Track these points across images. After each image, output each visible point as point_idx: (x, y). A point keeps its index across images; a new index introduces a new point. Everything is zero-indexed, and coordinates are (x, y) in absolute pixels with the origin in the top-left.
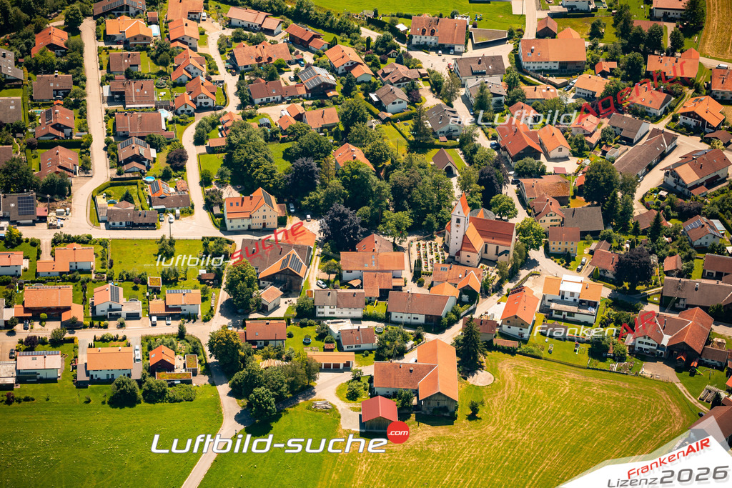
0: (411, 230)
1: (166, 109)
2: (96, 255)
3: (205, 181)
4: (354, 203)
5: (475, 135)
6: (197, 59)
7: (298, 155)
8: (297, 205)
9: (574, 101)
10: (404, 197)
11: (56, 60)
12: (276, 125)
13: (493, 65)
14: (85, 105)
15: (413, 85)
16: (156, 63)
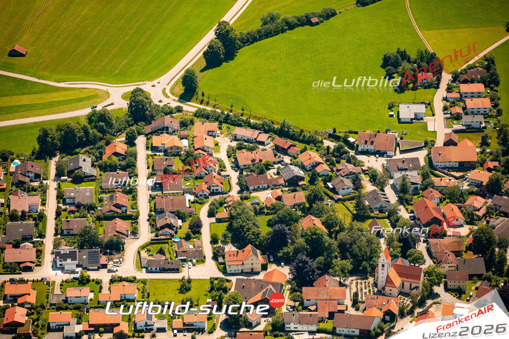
0: (352, 273)
1: (190, 194)
2: (139, 289)
3: (214, 241)
4: (313, 255)
5: (398, 210)
7: (276, 223)
8: (275, 256)
9: (468, 188)
10: (347, 250)
11: (118, 163)
12: (263, 203)
13: (413, 164)
14: (136, 192)
15: (357, 177)
16: (184, 164)
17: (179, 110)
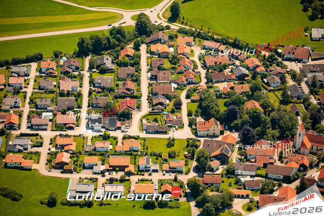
0: (279, 138)
1: (174, 83)
2: (141, 144)
3: (189, 114)
4: (254, 126)
5: (310, 98)
6: (189, 62)
7: (230, 104)
8: (229, 126)
10: (276, 124)
11: (129, 62)
12: (222, 91)
13: (320, 68)
14: (140, 81)
15: (283, 76)
16: (171, 63)
17: (168, 28)
